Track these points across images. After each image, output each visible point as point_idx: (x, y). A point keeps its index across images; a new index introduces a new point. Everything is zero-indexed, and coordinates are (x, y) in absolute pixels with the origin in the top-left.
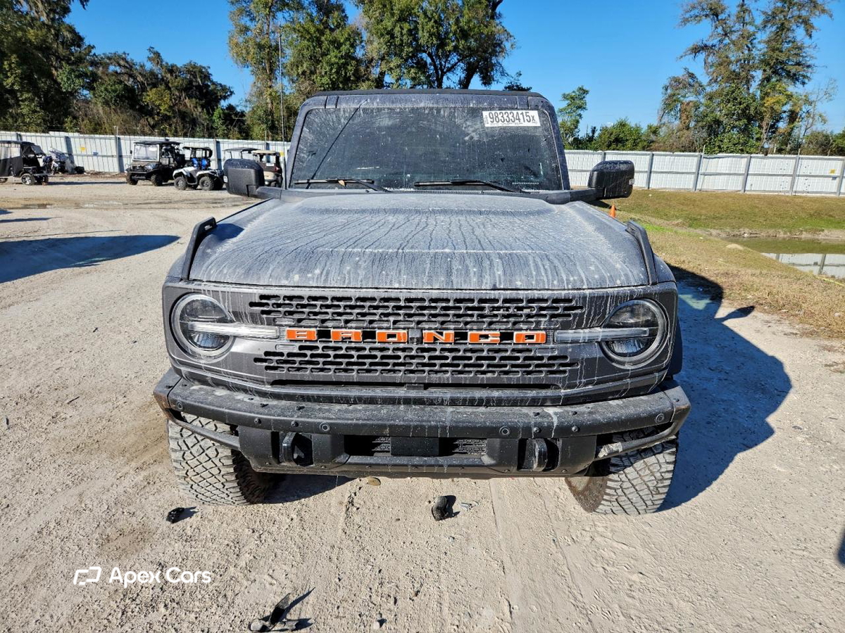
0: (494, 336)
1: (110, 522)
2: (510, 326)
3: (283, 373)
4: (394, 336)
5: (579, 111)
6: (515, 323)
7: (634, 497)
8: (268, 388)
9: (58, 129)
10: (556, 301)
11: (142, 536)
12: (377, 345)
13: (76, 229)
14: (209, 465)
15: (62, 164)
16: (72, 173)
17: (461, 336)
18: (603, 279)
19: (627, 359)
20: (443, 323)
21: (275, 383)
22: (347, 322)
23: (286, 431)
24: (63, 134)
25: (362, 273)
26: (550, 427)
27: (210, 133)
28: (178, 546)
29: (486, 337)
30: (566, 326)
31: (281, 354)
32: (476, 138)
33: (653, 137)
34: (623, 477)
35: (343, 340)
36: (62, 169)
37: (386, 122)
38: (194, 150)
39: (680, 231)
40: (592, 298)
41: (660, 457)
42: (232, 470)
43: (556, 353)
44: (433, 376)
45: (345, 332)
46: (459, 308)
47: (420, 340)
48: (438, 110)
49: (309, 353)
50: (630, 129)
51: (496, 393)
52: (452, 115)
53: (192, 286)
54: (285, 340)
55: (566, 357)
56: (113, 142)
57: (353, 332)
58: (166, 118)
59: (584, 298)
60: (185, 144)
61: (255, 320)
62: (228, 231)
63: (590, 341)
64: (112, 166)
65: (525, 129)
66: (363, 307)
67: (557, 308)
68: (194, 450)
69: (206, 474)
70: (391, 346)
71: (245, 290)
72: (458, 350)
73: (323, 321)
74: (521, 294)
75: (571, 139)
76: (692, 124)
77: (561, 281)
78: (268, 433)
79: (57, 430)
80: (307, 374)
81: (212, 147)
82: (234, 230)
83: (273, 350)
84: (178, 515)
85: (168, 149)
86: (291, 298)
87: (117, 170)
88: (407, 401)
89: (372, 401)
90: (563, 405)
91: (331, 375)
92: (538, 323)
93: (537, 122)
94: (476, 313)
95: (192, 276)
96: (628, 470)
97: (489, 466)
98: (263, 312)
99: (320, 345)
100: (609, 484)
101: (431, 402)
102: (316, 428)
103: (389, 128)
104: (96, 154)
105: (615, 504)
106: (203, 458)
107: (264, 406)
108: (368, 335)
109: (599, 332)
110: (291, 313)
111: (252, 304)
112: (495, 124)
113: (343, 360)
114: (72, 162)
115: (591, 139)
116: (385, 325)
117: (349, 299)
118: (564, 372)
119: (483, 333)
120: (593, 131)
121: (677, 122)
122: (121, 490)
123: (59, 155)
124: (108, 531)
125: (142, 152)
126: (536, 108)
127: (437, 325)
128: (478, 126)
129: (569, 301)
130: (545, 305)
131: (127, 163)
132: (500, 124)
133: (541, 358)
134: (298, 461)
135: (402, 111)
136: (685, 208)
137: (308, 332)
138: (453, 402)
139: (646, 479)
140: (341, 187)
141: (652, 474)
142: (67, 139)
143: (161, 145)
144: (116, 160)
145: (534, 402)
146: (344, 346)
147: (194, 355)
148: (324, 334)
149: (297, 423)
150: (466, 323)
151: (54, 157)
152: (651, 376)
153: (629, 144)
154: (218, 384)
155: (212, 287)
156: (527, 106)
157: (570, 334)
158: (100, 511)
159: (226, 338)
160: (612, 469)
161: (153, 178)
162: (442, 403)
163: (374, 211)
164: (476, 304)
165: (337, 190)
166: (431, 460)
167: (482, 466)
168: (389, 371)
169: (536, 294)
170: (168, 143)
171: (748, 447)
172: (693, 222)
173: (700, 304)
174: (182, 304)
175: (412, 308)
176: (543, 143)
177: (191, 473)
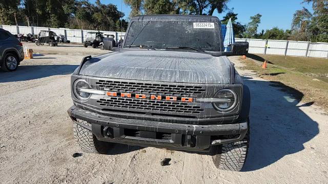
0: (175, 98)
1: (55, 155)
2: (180, 95)
3: (105, 107)
4: (141, 96)
5: (257, 24)
6: (182, 94)
7: (231, 162)
8: (101, 111)
9: (63, 27)
10: (196, 87)
11: (64, 160)
12: (136, 99)
13: (64, 62)
14: (85, 138)
15: (63, 39)
16: (66, 43)
17: (163, 97)
18: (213, 81)
19: (222, 110)
20: (158, 93)
21: (103, 110)
22: (126, 90)
23: (106, 126)
24: (64, 29)
25: (132, 75)
26: (192, 131)
27: (115, 29)
28: (74, 164)
29: (172, 98)
30: (199, 97)
31: (105, 100)
32: (190, 32)
33: (289, 35)
34: (226, 155)
35: (125, 97)
36: (63, 41)
37: (159, 26)
38: (108, 35)
39: (293, 72)
40: (209, 87)
41: (241, 148)
42: (93, 140)
43: (196, 106)
44: (154, 111)
45: (126, 94)
46: (163, 88)
47: (150, 98)
48: (178, 22)
49: (114, 100)
50: (279, 31)
51: (175, 118)
52: (182, 24)
53: (79, 76)
54: (106, 95)
55: (199, 107)
56: (81, 32)
57: (128, 94)
58: (99, 24)
59: (206, 87)
60: (105, 33)
61: (98, 88)
62: (95, 60)
63: (209, 103)
64: (79, 41)
65: (208, 29)
66: (131, 86)
67: (196, 90)
68: (81, 132)
69: (84, 141)
70: (140, 100)
71: (95, 78)
72: (162, 102)
73: (119, 90)
74: (184, 84)
75: (254, 35)
76: (306, 30)
77: (198, 81)
78: (100, 126)
79: (45, 126)
80: (113, 108)
81: (115, 35)
82: (97, 60)
83: (102, 98)
84: (76, 155)
85: (99, 35)
86: (109, 82)
87: (81, 42)
88: (146, 119)
89: (134, 118)
90: (199, 124)
91: (121, 108)
92: (190, 95)
93: (213, 27)
94: (168, 90)
95: (80, 74)
96: (229, 152)
97: (172, 143)
98: (100, 86)
99: (118, 98)
100: (222, 157)
101: (153, 120)
102: (115, 125)
103: (159, 28)
104: (74, 36)
105: (225, 165)
106: (83, 135)
107: (99, 117)
108: (133, 95)
109: (212, 100)
110: (109, 87)
111: (97, 83)
112: (198, 27)
113: (124, 103)
114: (66, 39)
115: (262, 35)
116: (139, 92)
117: (127, 83)
118: (199, 112)
119: (171, 97)
120: (263, 32)
121: (299, 29)
122: (60, 146)
123: (62, 36)
124: (54, 158)
125: (89, 36)
126: (214, 22)
127: (156, 94)
128: (191, 28)
129: (201, 87)
130: (192, 88)
131: (85, 40)
132: (199, 27)
133: (191, 107)
134: (109, 136)
135: (165, 22)
136: (301, 64)
137: (113, 94)
138: (161, 120)
139: (235, 156)
140: (140, 48)
141: (238, 155)
142: (65, 31)
143: (97, 33)
144: (81, 38)
145: (188, 123)
146: (125, 99)
147: (79, 99)
148: (119, 94)
149: (108, 123)
150: (165, 93)
151: (60, 37)
152: (232, 117)
153: (278, 37)
154: (87, 109)
155: (85, 77)
156: (211, 21)
157: (201, 100)
158: (52, 151)
159: (89, 94)
160: (223, 151)
161: (93, 45)
162: (157, 120)
163: (146, 56)
164: (168, 87)
165: (139, 49)
166: (152, 140)
167: (170, 143)
168: (140, 108)
169: (189, 85)
170: (99, 33)
171: (290, 153)
172: (303, 70)
173: (292, 100)
174: (77, 82)
175: (148, 87)
176: (215, 34)
177: (79, 140)
